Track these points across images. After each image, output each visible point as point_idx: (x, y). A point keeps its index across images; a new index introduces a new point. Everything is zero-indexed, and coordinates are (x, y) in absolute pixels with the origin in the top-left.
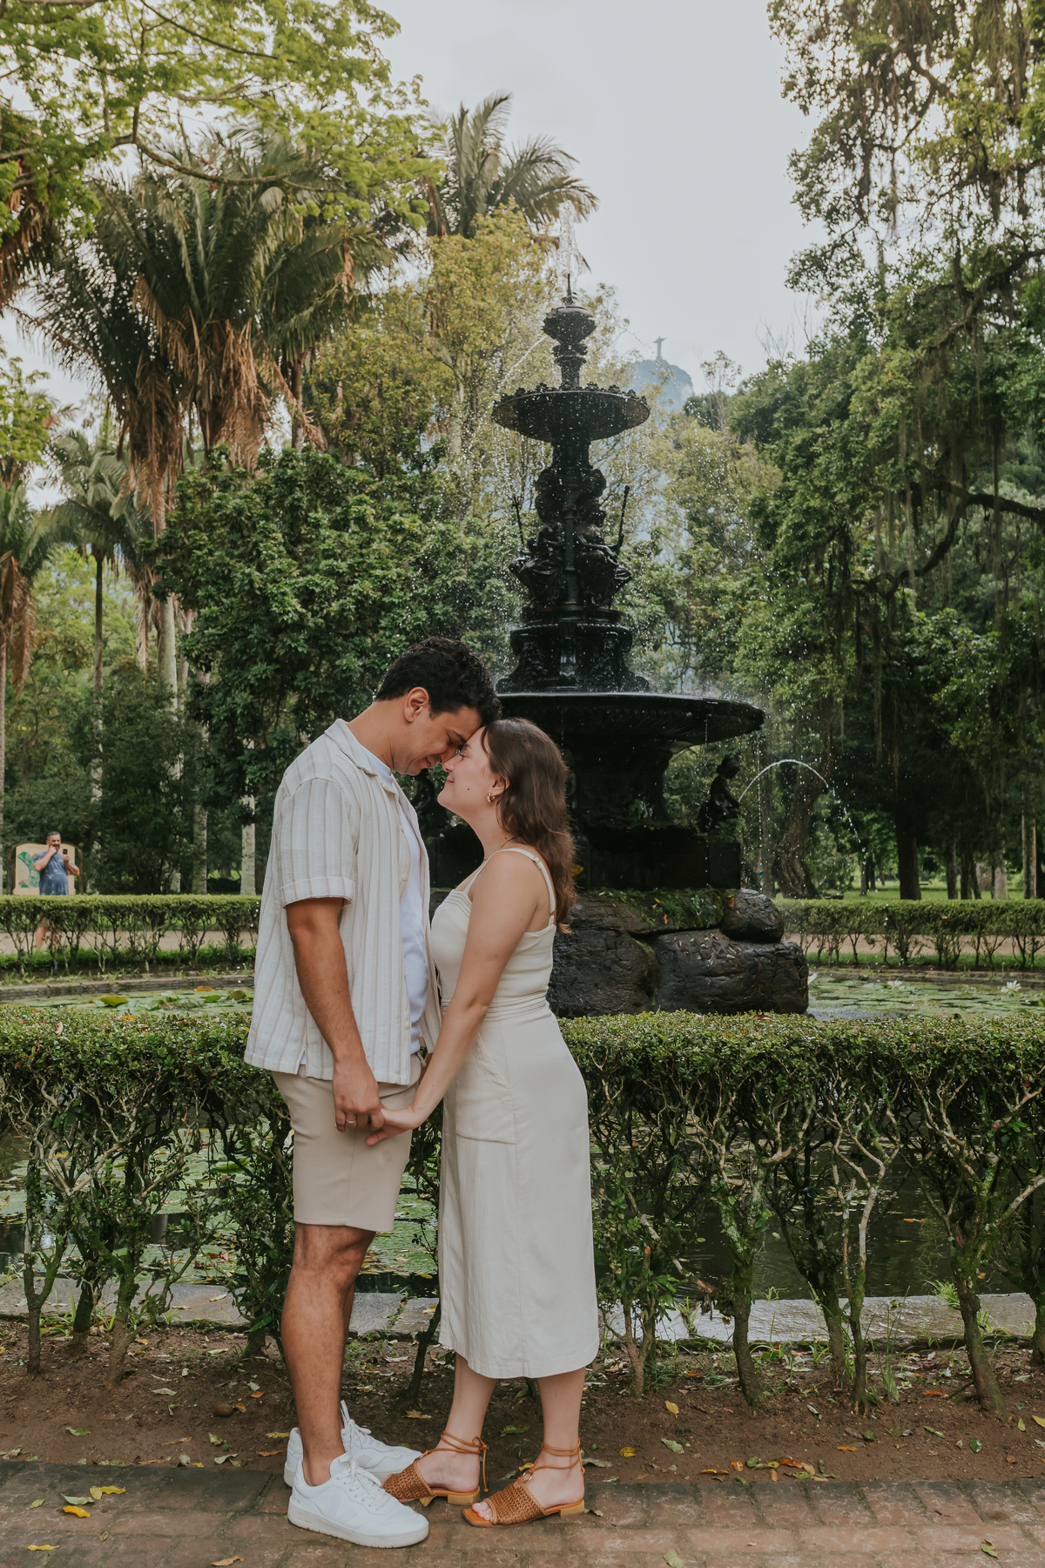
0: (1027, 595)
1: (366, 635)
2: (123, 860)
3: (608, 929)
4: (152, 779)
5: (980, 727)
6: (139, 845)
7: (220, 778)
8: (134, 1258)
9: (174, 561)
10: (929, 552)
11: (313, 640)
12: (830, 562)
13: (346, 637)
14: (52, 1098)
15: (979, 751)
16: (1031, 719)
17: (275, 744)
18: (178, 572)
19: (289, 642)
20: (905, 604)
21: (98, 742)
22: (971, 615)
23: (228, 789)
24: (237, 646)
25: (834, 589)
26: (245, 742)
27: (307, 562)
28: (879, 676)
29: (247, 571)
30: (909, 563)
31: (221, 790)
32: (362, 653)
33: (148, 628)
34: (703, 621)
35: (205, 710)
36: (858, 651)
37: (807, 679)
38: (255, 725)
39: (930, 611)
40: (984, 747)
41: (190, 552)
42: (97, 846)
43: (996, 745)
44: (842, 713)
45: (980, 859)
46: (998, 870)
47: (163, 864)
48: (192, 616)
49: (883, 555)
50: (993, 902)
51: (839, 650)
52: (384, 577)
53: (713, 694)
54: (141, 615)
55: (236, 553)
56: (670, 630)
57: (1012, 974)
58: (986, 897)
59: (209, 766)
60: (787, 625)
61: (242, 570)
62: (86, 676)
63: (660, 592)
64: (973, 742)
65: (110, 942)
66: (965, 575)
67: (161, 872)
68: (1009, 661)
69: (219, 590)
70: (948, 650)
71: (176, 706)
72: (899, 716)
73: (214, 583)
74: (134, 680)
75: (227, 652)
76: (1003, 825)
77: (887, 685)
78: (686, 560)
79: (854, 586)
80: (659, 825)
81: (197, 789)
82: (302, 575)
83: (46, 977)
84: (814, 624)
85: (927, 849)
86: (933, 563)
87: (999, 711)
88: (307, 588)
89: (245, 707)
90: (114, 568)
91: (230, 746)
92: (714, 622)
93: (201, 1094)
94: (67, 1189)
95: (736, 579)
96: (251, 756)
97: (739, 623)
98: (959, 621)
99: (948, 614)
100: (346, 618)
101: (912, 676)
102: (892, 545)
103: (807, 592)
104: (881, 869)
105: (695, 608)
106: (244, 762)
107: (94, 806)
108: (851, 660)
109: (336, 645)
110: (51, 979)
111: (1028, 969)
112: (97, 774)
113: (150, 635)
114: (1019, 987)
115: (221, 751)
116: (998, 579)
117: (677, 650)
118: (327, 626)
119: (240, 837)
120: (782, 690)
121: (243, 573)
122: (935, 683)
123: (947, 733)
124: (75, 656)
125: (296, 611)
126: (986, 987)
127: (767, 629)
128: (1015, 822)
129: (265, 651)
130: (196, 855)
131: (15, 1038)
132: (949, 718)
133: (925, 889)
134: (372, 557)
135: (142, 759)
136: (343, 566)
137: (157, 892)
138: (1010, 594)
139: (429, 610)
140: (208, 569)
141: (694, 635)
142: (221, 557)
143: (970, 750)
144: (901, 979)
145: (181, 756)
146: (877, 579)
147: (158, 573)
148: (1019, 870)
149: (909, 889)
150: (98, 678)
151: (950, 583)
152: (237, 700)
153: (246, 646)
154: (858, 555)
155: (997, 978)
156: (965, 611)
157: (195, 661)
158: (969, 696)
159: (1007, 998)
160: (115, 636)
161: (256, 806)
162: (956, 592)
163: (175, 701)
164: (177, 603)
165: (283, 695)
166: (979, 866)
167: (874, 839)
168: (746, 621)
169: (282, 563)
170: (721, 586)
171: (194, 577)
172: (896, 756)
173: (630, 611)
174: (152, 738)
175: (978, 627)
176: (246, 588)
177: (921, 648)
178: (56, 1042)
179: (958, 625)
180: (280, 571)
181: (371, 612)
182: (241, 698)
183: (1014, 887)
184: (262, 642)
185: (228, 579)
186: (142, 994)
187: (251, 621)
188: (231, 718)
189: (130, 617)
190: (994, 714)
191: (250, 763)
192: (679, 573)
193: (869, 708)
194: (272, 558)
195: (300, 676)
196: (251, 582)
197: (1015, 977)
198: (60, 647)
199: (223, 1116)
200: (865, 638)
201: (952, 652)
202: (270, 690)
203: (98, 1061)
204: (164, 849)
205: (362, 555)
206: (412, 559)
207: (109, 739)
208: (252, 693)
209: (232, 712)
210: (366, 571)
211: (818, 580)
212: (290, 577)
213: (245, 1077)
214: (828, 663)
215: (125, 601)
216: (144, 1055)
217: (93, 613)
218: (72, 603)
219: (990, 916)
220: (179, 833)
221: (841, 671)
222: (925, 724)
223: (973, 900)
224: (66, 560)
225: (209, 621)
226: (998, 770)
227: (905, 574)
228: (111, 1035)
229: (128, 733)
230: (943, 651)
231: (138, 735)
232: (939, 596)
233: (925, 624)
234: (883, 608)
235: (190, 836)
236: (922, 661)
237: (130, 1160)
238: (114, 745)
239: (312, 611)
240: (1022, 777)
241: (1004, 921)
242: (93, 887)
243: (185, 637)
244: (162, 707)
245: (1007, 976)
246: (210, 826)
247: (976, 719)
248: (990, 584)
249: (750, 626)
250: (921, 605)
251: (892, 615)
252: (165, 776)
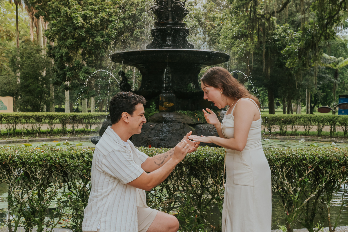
0: (311, 20)
1: (103, 30)
2: (28, 102)
3: (181, 123)
4: (36, 76)
5: (295, 61)
6: (33, 97)
7: (58, 76)
8: (42, 220)
9: (41, 5)
10: (281, 6)
11: (87, 32)
12: (250, 8)
13: (97, 31)
14: (15, 173)
15: (295, 69)
16: (310, 59)
17: (75, 65)
18: (43, 9)
19: (79, 32)
20: (273, 22)
21: (19, 64)
22: (293, 26)
23: (61, 79)
24: (62, 34)
25: (251, 17)
26: (66, 64)
27: (85, 6)
28: (265, 45)
29: (65, 9)
30: (275, 9)
31: (59, 80)
32: (102, 36)
33: (33, 27)
34: (210, 27)
35: (53, 54)
36: (258, 37)
37: (242, 46)
38: (69, 59)
39: (281, 24)
40: (296, 67)
41: (47, 3)
42: (19, 97)
43: (300, 67)
44: (253, 56)
45: (293, 102)
46: (299, 105)
47: (41, 103)
48: (48, 23)
49: (267, 6)
50: (297, 115)
51: (252, 36)
52: (109, 12)
53: (213, 50)
54: (31, 23)
55: (61, 3)
56: (200, 30)
57: (302, 137)
58: (295, 114)
59: (54, 72)
60: (236, 28)
61: (64, 9)
62: (14, 43)
63: (197, 18)
64: (293, 66)
65: (26, 127)
66: (292, 13)
67: (40, 105)
68: (304, 41)
69: (56, 15)
70: (286, 37)
71: (44, 53)
72: (270, 58)
73: (55, 13)
74: (29, 44)
75: (59, 35)
76: (301, 92)
77: (267, 48)
78: (205, 7)
79: (258, 16)
80: (197, 91)
81: (51, 79)
82: (83, 10)
83: (6, 138)
84: (245, 28)
85: (277, 99)
86: (282, 9)
87: (301, 56)
88: (85, 15)
89: (66, 53)
90: (21, 8)
91: (61, 66)
92: (214, 28)
93: (61, 172)
94: (21, 200)
95: (221, 13)
96: (68, 69)
97: (221, 28)
98: (290, 27)
99: (286, 25)
100: (97, 25)
101: (275, 45)
102: (269, 3)
103: (243, 18)
104: (263, 105)
105: (208, 23)
106: (66, 71)
107: (18, 84)
108: (256, 40)
109: (94, 33)
110: (8, 138)
111: (307, 135)
112: (19, 74)
113: (34, 30)
114: (304, 141)
115: (58, 67)
116: (302, 14)
117: (202, 36)
118: (92, 28)
119: (64, 95)
120: (235, 49)
121: (64, 10)
122: (282, 47)
123: (285, 63)
124: (10, 36)
125: (81, 22)
126: (295, 141)
127: (230, 30)
128: (304, 91)
129: (72, 35)
130: (51, 100)
131: (3, 155)
132: (286, 59)
133: (276, 111)
134: (106, 5)
135: (33, 70)
136: (96, 8)
137: (39, 112)
138: (306, 19)
139: (124, 23)
140: (53, 8)
141: (207, 31)
142: (57, 5)
143: (292, 68)
144: (269, 138)
145: (45, 69)
146: (265, 14)
147: (36, 9)
148: (305, 106)
149: (272, 111)
150: (18, 44)
151: (287, 15)
152: (63, 51)
153: (65, 34)
154: (259, 6)
155: (298, 138)
156: (292, 24)
157: (50, 38)
158: (292, 51)
159: (301, 144)
160: (23, 30)
161: (70, 85)
162: (289, 18)
163: (43, 51)
164: (42, 19)
165: (78, 50)
166: (293, 104)
167: (261, 96)
168: (224, 27)
169: (77, 7)
170: (216, 16)
171: (48, 11)
172: (269, 70)
173: (188, 24)
174: (36, 63)
175: (295, 30)
176: (65, 15)
177: (278, 36)
178: (16, 156)
179: (289, 29)
180: (76, 9)
181: (105, 23)
182: (65, 50)
183: (303, 111)
184: (71, 32)
185: (59, 11)
186: (36, 143)
187: (67, 25)
188: (61, 57)
189: (27, 24)
190: (300, 57)
191: (68, 71)
192: (203, 11)
193: (261, 55)
194: (73, 5)
195: (83, 43)
196: (67, 13)
197: (303, 138)
198: (5, 34)
199: (67, 178)
200: (260, 33)
201: (287, 37)
202: (73, 48)
203: (29, 161)
204: (41, 99)
205: (102, 4)
206: (118, 6)
207: (22, 63)
208: (68, 49)
209: (62, 55)
210: (104, 10)
211: (246, 14)
212: (79, 11)
213: (75, 166)
214: (249, 41)
215: (25, 19)
216: (43, 159)
217: (15, 22)
218: (8, 19)
219: (297, 119)
220: (46, 93)
221: (253, 43)
222: (278, 60)
223: (291, 114)
224: (6, 5)
225: (54, 25)
226: (300, 75)
227: (274, 13)
228: (33, 153)
229: (28, 61)
230: (284, 37)
231: (31, 62)
232: (284, 20)
233: (279, 29)
234: (266, 23)
235: (49, 94)
236: (278, 40)
237: (39, 191)
238: (24, 65)
239: (86, 22)
240: (307, 77)
241: (300, 121)
242: (19, 110)
243: (46, 31)
244: (39, 53)
245: (301, 137)
246: (55, 91)
247: (294, 59)
248: (299, 16)
249: (225, 29)
250: (278, 22)
251: (269, 26)
252: (40, 75)
